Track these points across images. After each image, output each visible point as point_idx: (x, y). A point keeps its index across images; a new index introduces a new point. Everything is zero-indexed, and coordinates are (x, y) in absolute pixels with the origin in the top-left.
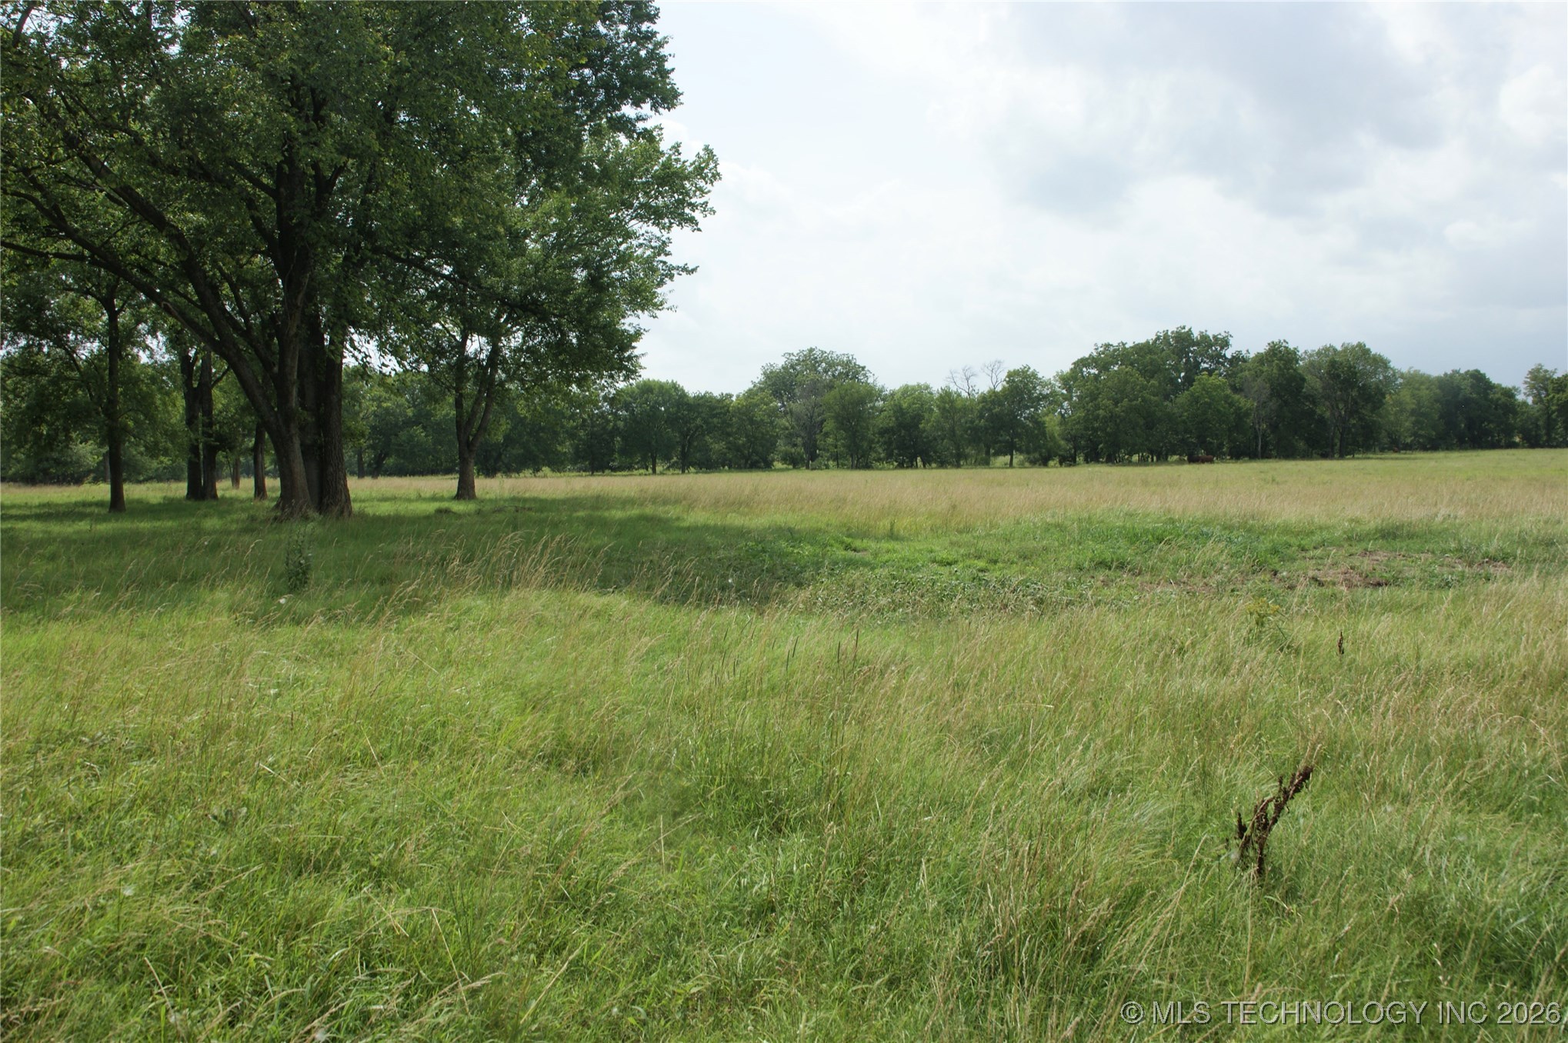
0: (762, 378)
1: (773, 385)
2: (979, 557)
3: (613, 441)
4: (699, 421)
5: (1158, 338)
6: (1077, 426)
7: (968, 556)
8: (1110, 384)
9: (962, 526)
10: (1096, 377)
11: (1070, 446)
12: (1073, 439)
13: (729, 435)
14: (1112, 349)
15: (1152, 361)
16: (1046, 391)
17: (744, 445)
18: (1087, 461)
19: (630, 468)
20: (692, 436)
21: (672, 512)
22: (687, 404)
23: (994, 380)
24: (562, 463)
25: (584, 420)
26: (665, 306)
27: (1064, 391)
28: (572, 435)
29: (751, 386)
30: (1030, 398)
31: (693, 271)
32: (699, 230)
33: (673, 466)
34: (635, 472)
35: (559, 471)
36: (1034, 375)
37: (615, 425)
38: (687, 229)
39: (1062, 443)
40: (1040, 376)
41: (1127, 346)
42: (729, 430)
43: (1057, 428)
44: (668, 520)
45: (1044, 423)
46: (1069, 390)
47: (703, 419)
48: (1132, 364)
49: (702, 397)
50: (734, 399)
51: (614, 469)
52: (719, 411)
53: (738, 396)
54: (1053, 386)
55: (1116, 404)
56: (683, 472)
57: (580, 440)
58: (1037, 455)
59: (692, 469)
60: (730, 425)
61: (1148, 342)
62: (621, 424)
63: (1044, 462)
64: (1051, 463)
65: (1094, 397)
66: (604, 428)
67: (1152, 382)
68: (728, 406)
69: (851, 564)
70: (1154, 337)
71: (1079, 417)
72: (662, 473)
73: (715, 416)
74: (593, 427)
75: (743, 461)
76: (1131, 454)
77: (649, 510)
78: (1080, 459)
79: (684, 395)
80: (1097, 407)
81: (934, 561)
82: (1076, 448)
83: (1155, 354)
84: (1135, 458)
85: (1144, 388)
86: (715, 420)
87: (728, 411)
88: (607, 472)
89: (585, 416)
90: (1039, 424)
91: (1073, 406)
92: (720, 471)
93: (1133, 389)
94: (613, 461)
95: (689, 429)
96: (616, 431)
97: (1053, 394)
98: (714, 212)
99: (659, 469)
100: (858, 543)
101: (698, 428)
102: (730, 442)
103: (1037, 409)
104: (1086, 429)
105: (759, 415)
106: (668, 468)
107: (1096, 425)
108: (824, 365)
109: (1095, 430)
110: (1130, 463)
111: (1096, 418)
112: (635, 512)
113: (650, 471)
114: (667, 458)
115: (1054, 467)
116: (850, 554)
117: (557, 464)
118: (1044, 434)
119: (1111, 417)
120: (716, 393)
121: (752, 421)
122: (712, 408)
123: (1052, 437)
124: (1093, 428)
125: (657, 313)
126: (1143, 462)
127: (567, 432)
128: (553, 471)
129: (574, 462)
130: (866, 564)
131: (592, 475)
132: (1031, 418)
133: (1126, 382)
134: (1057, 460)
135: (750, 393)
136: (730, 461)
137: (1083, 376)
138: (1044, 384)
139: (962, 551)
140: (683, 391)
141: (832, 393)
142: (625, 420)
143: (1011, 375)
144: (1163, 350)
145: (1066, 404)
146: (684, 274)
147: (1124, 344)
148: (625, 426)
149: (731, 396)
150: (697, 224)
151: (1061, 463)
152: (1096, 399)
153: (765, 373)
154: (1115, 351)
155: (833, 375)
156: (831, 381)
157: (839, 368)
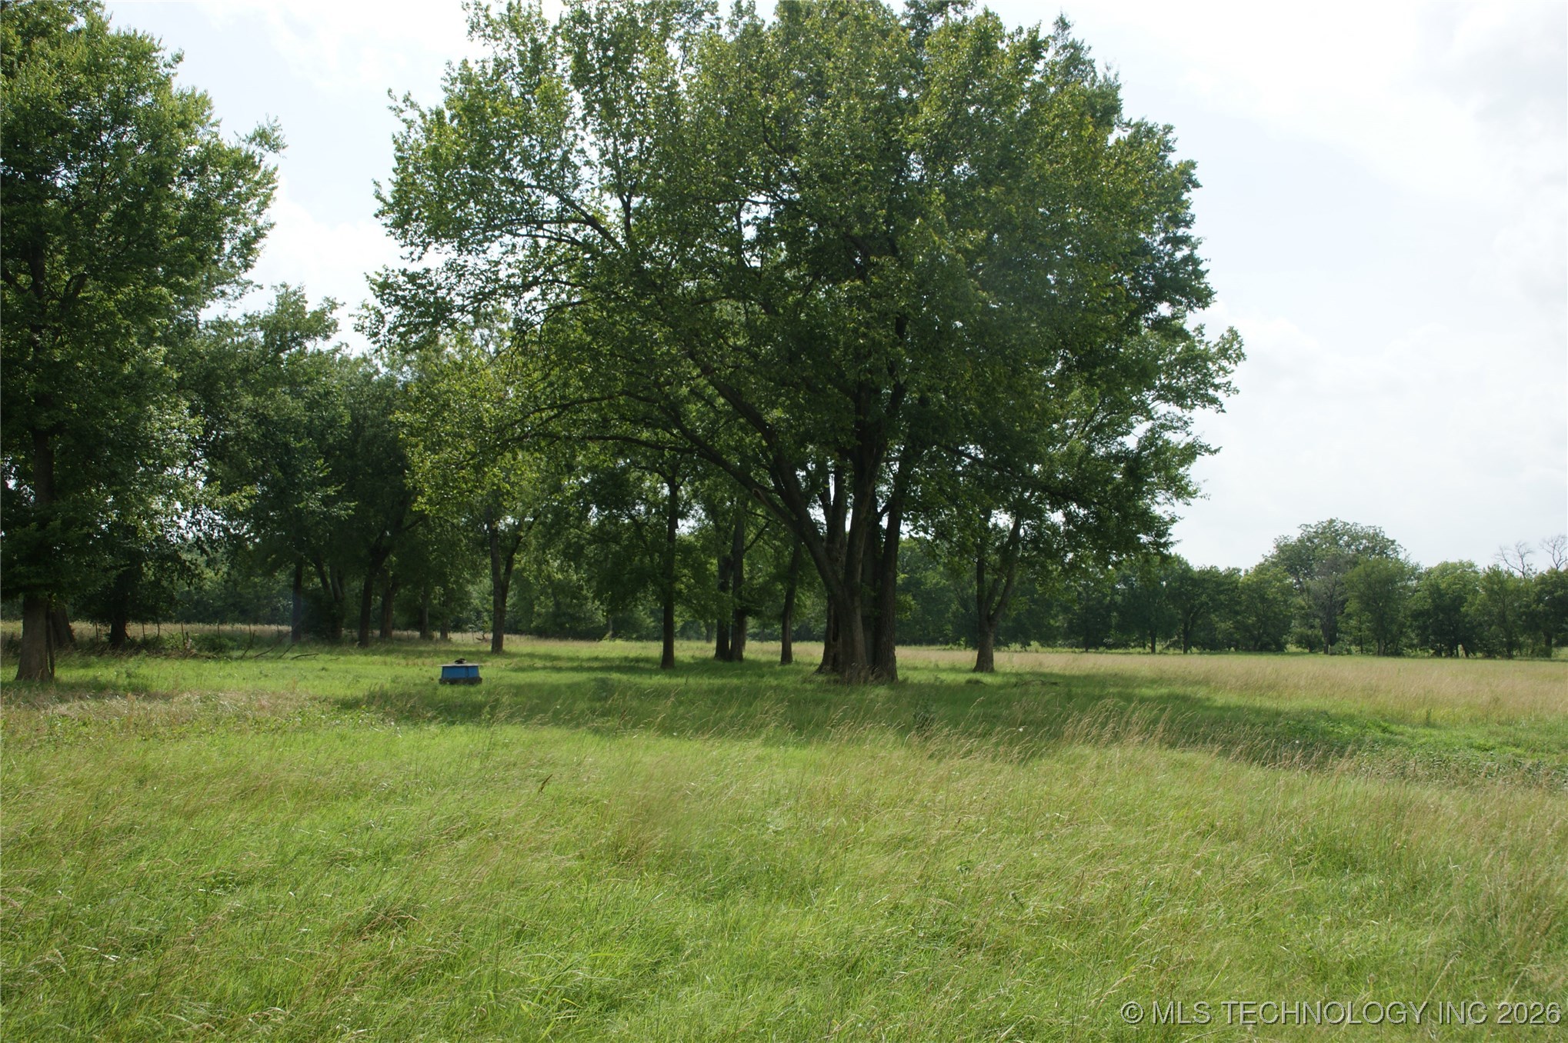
0: (1274, 551)
1: (1288, 559)
2: (1517, 746)
3: (1109, 616)
4: (1204, 598)
7: (1507, 744)
9: (1503, 718)
13: (1237, 613)
17: (1253, 625)
19: (1126, 645)
20: (1196, 613)
21: (1201, 692)
22: (1192, 579)
23: (1557, 558)
24: (1055, 638)
25: (1080, 593)
26: (1199, 494)
28: (1066, 609)
29: (1262, 560)
31: (1216, 451)
32: (1223, 411)
33: (1175, 645)
34: (1131, 650)
35: (1049, 646)
37: (1112, 599)
38: (1211, 410)
42: (1238, 608)
44: (1199, 700)
47: (1209, 595)
49: (1208, 572)
50: (1242, 573)
51: (1109, 647)
52: (1226, 587)
53: (1247, 571)
56: (1185, 652)
57: (1074, 614)
59: (1194, 649)
60: (1239, 603)
62: (1118, 598)
66: (1100, 602)
68: (1236, 582)
69: (1389, 742)
72: (1161, 653)
73: (1222, 592)
74: (1088, 600)
75: (1252, 643)
77: (1178, 690)
79: (1188, 569)
81: (1471, 746)
86: (1222, 597)
87: (1236, 587)
88: (1101, 649)
89: (1080, 589)
92: (1227, 653)
94: (1109, 637)
95: (1193, 606)
96: (1113, 605)
98: (1238, 392)
99: (1158, 648)
100: (1394, 728)
101: (1202, 605)
102: (1238, 622)
105: (1271, 593)
106: (1168, 647)
108: (1346, 538)
112: (1164, 691)
113: (1148, 650)
114: (1167, 636)
116: (1387, 735)
117: (1048, 639)
120: (1222, 568)
121: (1263, 599)
122: (1219, 584)
125: (1191, 500)
127: (1061, 605)
128: (1042, 646)
129: (1066, 637)
130: (1405, 744)
131: (1087, 651)
135: (1261, 569)
136: (1237, 641)
139: (1500, 739)
140: (1187, 564)
141: (1357, 569)
142: (1123, 594)
146: (1207, 454)
148: (1123, 600)
149: (1239, 571)
150: (1221, 406)
153: (1278, 547)
155: (1357, 550)
156: (1354, 556)
157: (1364, 541)
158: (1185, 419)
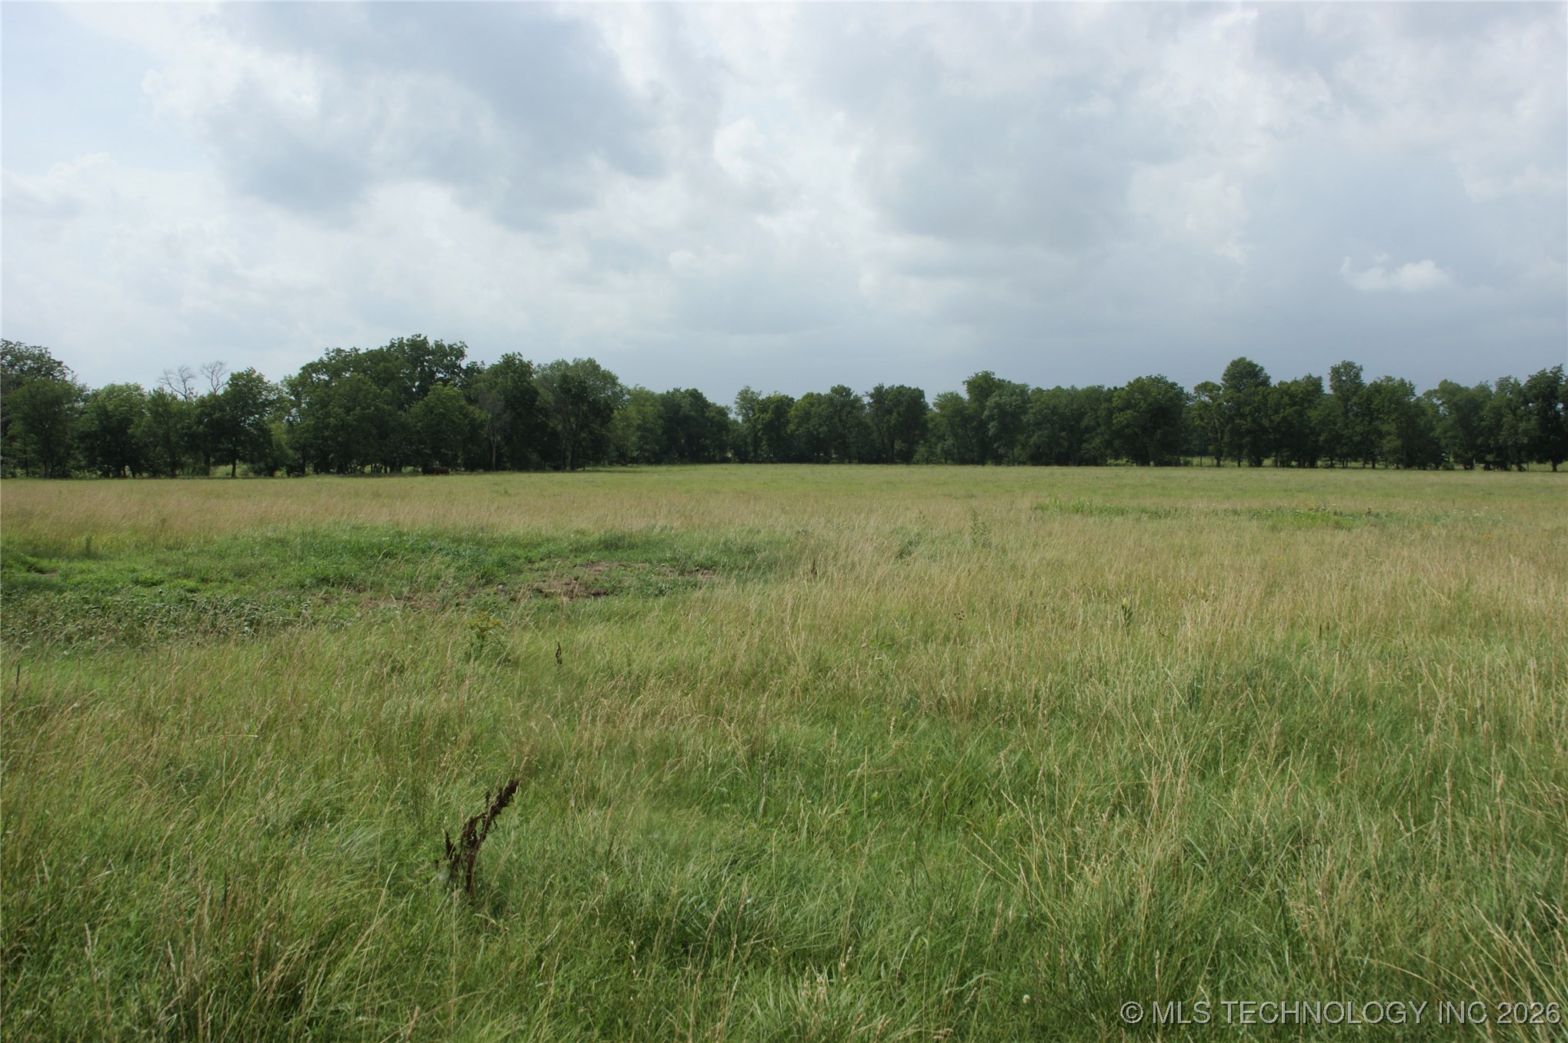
2: (187, 576)
5: (393, 345)
6: (306, 435)
7: (177, 575)
8: (341, 390)
9: (171, 542)
10: (327, 384)
11: (299, 455)
12: (302, 448)
14: (343, 354)
15: (386, 370)
16: (272, 397)
18: (317, 472)
23: (215, 383)
27: (293, 398)
30: (255, 403)
36: (260, 379)
39: (290, 452)
40: (265, 380)
41: (360, 352)
43: (285, 436)
45: (270, 431)
46: (297, 395)
48: (364, 371)
54: (280, 391)
55: (348, 410)
58: (262, 465)
61: (382, 349)
63: (270, 472)
64: (278, 473)
65: (324, 404)
67: (386, 390)
69: (33, 587)
70: (389, 344)
71: (308, 425)
76: (363, 465)
78: (309, 469)
80: (328, 415)
81: (136, 582)
82: (305, 457)
83: (389, 361)
84: (368, 469)
85: (376, 396)
90: (265, 432)
91: (302, 413)
93: (365, 397)
97: (280, 399)
100: (44, 563)
103: (262, 416)
104: (316, 437)
107: (327, 434)
108: (9, 357)
109: (325, 439)
110: (362, 474)
111: (327, 426)
115: (282, 477)
116: (34, 576)
118: (270, 442)
119: (343, 425)
123: (279, 446)
124: (323, 437)
126: (376, 473)
130: (50, 587)
132: (256, 425)
133: (359, 390)
134: (284, 470)
137: (313, 382)
138: (270, 390)
139: (169, 570)
141: (20, 390)
143: (235, 378)
144: (397, 358)
145: (294, 411)
147: (356, 350)
151: (289, 474)
152: (326, 406)
154: (346, 356)
155: (22, 370)
156: (18, 376)
157: (29, 362)
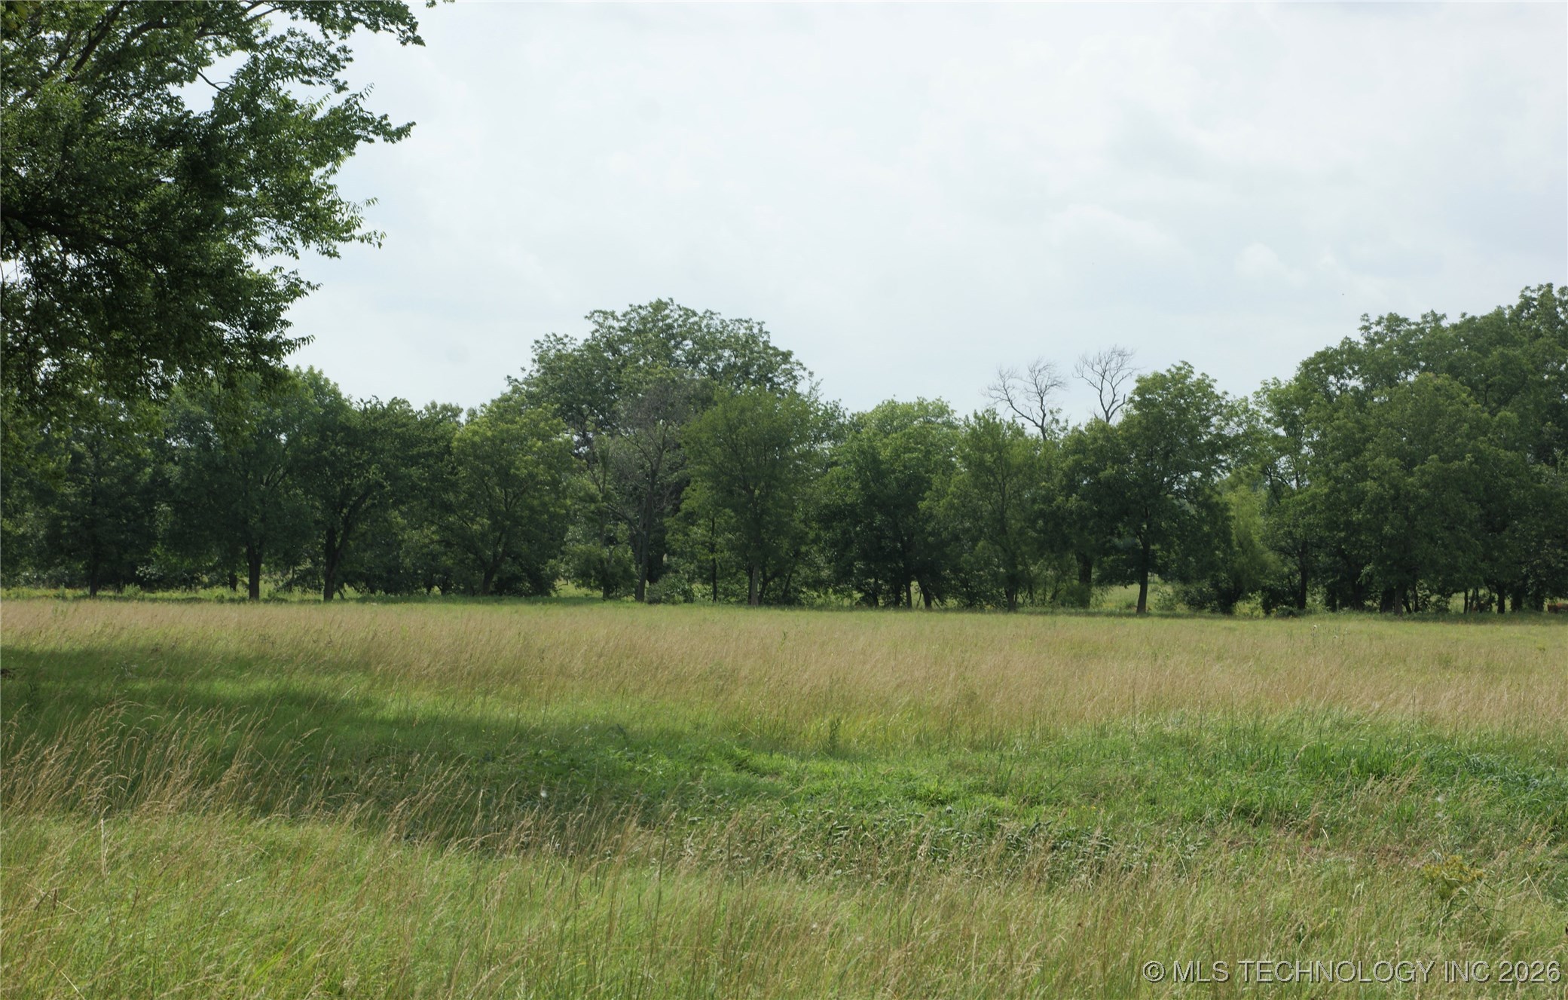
0: (533, 369)
1: (564, 388)
2: (1000, 792)
3: (151, 513)
4: (373, 473)
5: (1527, 303)
6: (1310, 519)
7: (981, 789)
8: (1394, 416)
9: (981, 736)
10: (1360, 399)
11: (1290, 566)
12: (1301, 550)
13: (448, 508)
14: (1404, 328)
15: (1507, 363)
16: (1232, 429)
17: (483, 535)
18: (1332, 605)
19: (189, 581)
20: (354, 508)
21: (352, 688)
22: (346, 428)
23: (1108, 398)
25: (77, 458)
26: (357, 232)
27: (1281, 432)
28: (43, 496)
29: (508, 389)
30: (1193, 445)
31: (402, 132)
32: (418, 41)
33: (304, 581)
34: (202, 593)
36: (1204, 387)
37: (157, 473)
38: (388, 38)
39: (1271, 557)
40: (1218, 390)
41: (1445, 323)
42: (451, 497)
43: (1260, 521)
44: (344, 706)
45: (1226, 507)
46: (1292, 425)
47: (384, 467)
48: (1453, 370)
49: (385, 413)
50: (463, 418)
51: (149, 584)
52: (425, 449)
53: (472, 413)
54: (1253, 415)
55: (1409, 463)
56: (328, 597)
57: (63, 507)
58: (1206, 586)
59: (349, 591)
60: (453, 486)
61: (1499, 313)
62: (173, 471)
63: (1224, 603)
64: (1243, 607)
65: (1352, 447)
66: (127, 480)
67: (1505, 413)
68: (446, 438)
69: (748, 791)
70: (1516, 302)
71: (1314, 497)
72: (272, 599)
73: (413, 461)
74: (99, 473)
75: (481, 576)
76: (1446, 593)
77: (301, 682)
78: (1316, 599)
79: (338, 405)
80: (1362, 473)
81: (911, 796)
82: (1307, 571)
83: (1516, 344)
84: (1457, 602)
85: (1479, 428)
86: (415, 472)
87: (448, 450)
88: (129, 590)
89: (79, 447)
90: (1215, 511)
91: (1300, 471)
92: (423, 600)
93: (1452, 429)
94: (148, 562)
95: (348, 492)
96: (160, 486)
97: (1252, 436)
99: (266, 587)
100: (761, 759)
101: (369, 489)
102: (448, 528)
103: (1208, 473)
104: (1332, 525)
105: (523, 464)
106: (289, 586)
107: (1357, 517)
108: (688, 344)
109: (1352, 528)
110: (1442, 613)
111: (1358, 500)
112: (263, 684)
113: (242, 591)
114: (289, 560)
115: (1250, 617)
116: (744, 776)
118: (1225, 535)
119: (1396, 498)
120: (418, 404)
121: (506, 477)
122: (408, 442)
123: (1246, 544)
124: (1348, 524)
125: (340, 246)
126: (1477, 611)
127: (30, 485)
129: (43, 564)
130: (773, 794)
131: (93, 594)
132: (1195, 492)
133: (1437, 412)
134: (1258, 599)
135: (503, 409)
136: (447, 572)
137: (1329, 396)
138: (1231, 412)
139: (970, 781)
140: (336, 394)
141: (708, 415)
142: (185, 461)
143: (1145, 387)
144: (1538, 335)
145: (1283, 462)
146: (379, 139)
147: (1437, 319)
148: (185, 475)
149: (456, 412)
150: (413, 27)
151: (1267, 608)
152: (1358, 452)
153: (541, 359)
154: (1410, 334)
155: (712, 372)
156: (705, 385)
157: (727, 353)
158: (332, 50)
